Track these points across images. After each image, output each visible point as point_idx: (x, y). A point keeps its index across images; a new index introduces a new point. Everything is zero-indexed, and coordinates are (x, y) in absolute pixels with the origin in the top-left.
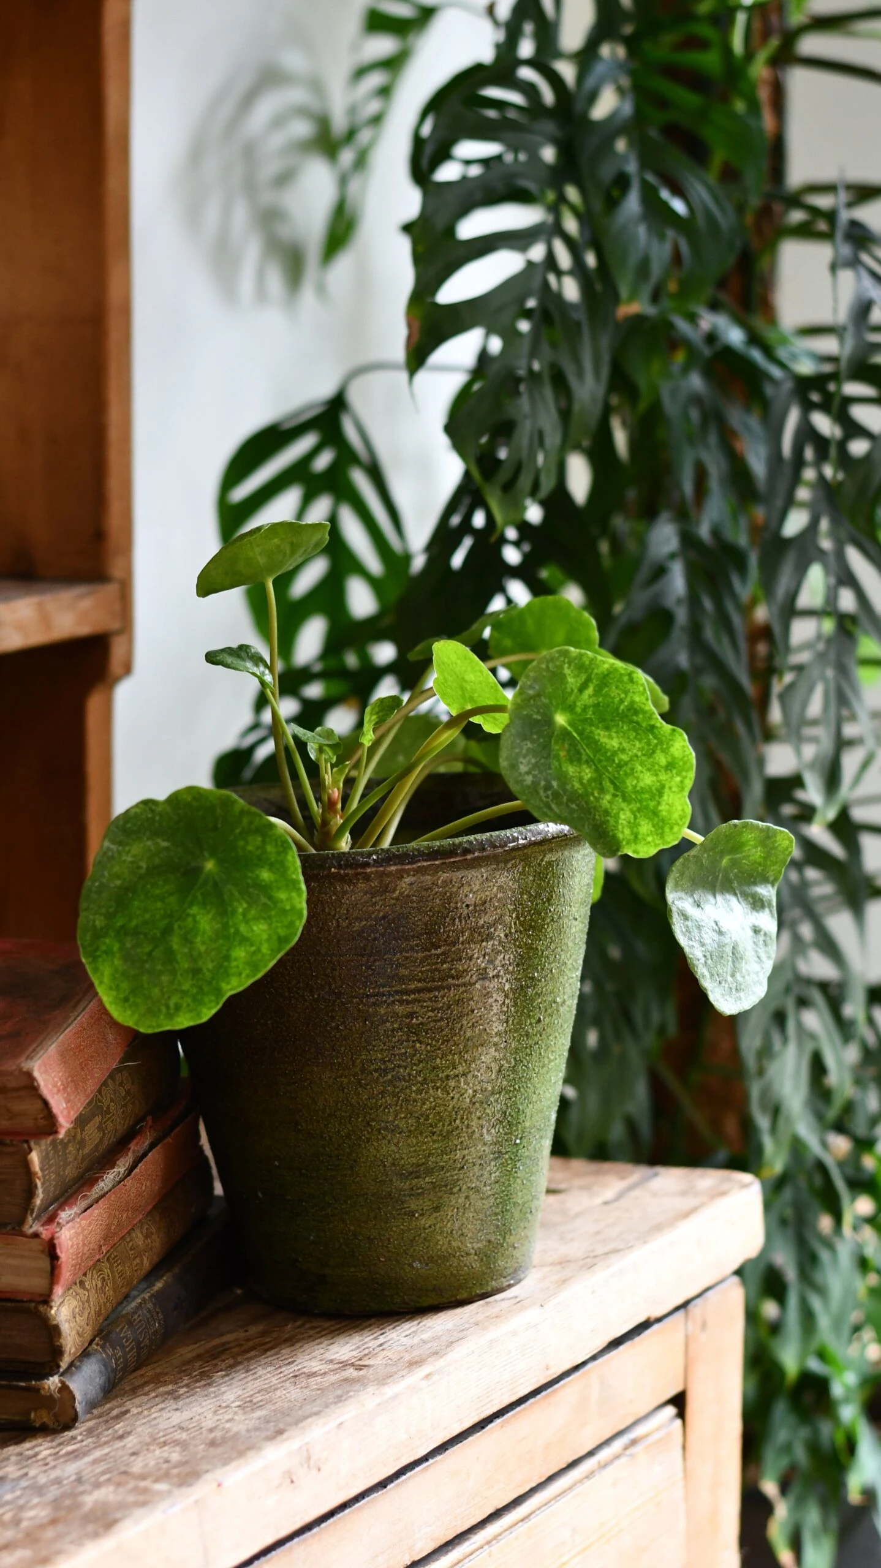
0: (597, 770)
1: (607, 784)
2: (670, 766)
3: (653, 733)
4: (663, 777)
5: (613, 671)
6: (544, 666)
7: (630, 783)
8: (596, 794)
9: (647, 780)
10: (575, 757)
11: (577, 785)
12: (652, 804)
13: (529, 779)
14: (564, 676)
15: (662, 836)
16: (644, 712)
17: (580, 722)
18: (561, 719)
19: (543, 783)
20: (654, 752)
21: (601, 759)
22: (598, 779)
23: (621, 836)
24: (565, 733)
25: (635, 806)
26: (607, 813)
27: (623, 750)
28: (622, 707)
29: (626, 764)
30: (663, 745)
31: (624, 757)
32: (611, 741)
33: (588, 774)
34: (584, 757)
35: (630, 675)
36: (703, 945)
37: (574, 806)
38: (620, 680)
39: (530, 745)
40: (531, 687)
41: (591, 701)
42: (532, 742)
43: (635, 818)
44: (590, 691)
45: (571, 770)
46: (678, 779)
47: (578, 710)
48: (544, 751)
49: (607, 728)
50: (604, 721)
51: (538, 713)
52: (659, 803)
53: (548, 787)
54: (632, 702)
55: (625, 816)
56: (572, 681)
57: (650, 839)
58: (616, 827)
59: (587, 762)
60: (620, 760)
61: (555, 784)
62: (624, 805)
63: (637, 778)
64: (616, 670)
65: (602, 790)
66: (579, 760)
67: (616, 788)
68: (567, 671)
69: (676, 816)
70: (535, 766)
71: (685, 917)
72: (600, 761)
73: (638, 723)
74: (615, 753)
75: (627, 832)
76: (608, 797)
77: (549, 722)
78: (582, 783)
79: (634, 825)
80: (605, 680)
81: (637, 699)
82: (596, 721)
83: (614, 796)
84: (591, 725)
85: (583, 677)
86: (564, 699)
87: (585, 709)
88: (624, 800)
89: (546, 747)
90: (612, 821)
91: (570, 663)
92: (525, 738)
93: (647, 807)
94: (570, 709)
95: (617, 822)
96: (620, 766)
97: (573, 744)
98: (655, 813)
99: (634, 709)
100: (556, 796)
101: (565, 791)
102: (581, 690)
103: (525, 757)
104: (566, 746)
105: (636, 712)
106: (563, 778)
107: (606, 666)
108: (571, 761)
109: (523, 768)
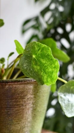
0: (40, 67)
1: (42, 70)
2: (55, 67)
3: (52, 60)
4: (53, 69)
5: (44, 47)
6: (30, 45)
7: (47, 70)
8: (40, 72)
9: (50, 70)
10: (36, 64)
11: (36, 70)
12: (51, 75)
13: (26, 68)
14: (35, 48)
15: (52, 81)
16: (50, 56)
17: (38, 57)
18: (34, 56)
19: (29, 69)
20: (52, 64)
22: (41, 69)
23: (44, 81)
24: (34, 59)
25: (47, 75)
26: (42, 76)
27: (46, 63)
28: (46, 55)
29: (46, 66)
30: (54, 63)
31: (46, 65)
32: (44, 61)
33: (38, 68)
34: (38, 64)
35: (48, 48)
36: (64, 103)
37: (35, 74)
38: (46, 49)
39: (27, 61)
40: (27, 49)
41: (40, 53)
42: (27, 60)
43: (47, 77)
44: (40, 51)
45: (35, 67)
46: (56, 70)
47: (38, 55)
48: (30, 63)
49: (43, 59)
50: (42, 57)
51: (29, 55)
52: (52, 75)
53: (30, 70)
54: (48, 54)
55: (45, 77)
56: (37, 49)
57: (50, 82)
58: (43, 79)
59: (39, 65)
60: (45, 65)
61: (31, 69)
62: (45, 75)
63: (48, 69)
64: (45, 47)
65: (41, 71)
66: (37, 65)
67: (44, 71)
68: (35, 46)
69: (55, 78)
70: (27, 65)
71: (61, 98)
72: (41, 65)
73: (49, 58)
74: (44, 64)
75: (46, 80)
76: (42, 73)
77: (31, 57)
78: (37, 69)
79: (47, 79)
80: (43, 49)
81: (49, 53)
82: (41, 57)
83: (44, 73)
84: (40, 58)
85: (39, 48)
86: (35, 52)
87: (39, 54)
88: (46, 74)
89: (31, 62)
91: (36, 45)
92: (26, 59)
93: (50, 75)
94: (36, 54)
95: (44, 78)
96: (45, 67)
97: (36, 61)
98: (51, 77)
99: (48, 55)
100: (31, 72)
101: (33, 71)
102: (38, 50)
103: (25, 63)
104: (34, 62)
105: (49, 56)
106: (33, 68)
107: (43, 46)
109: (24, 66)
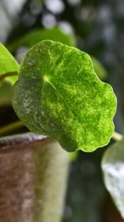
0: (65, 106)
1: (71, 113)
2: (103, 104)
3: (95, 87)
4: (100, 110)
5: (73, 53)
6: (37, 50)
7: (82, 112)
8: (65, 118)
9: (92, 111)
10: (54, 99)
11: (55, 114)
12: (94, 124)
13: (28, 111)
14: (48, 57)
15: (99, 141)
16: (90, 75)
17: (56, 80)
18: (46, 79)
19: (36, 113)
20: (95, 96)
21: (67, 100)
22: (66, 110)
23: (78, 140)
24: (49, 86)
25: (85, 125)
26: (70, 128)
27: (79, 95)
28: (78, 72)
29: (81, 103)
30: (100, 93)
31: (80, 99)
32: (73, 90)
33: (60, 107)
34: (59, 99)
35: (83, 55)
36: (119, 189)
37: (53, 125)
38: (78, 58)
39: (29, 92)
40: (30, 61)
41: (63, 69)
42: (31, 91)
43: (85, 131)
44: (62, 64)
45: (51, 105)
46: (108, 111)
47: (56, 74)
48: (37, 96)
49: (71, 84)
50: (69, 79)
51: (34, 75)
52: (98, 124)
53: (39, 115)
54: (84, 70)
55: (80, 130)
56: (53, 58)
57: (92, 142)
58: (75, 136)
59: (60, 101)
60: (78, 101)
61: (43, 113)
62: (79, 124)
63: (86, 110)
64: (76, 53)
65: (68, 116)
66: (56, 101)
67: (75, 115)
68: (50, 53)
69: (106, 130)
70: (32, 104)
71: (111, 176)
72: (67, 101)
73: (87, 81)
74: (75, 97)
75: (81, 138)
76: (71, 120)
77: (40, 80)
78: (57, 113)
79: (84, 135)
80: (69, 58)
81: (87, 68)
82: (65, 80)
83: (74, 119)
84: (62, 82)
85: (58, 57)
86: (48, 68)
87: (59, 73)
88: (79, 122)
89: (39, 93)
90: (73, 133)
91: (51, 49)
92: (27, 89)
93: (92, 126)
94: (51, 73)
95: (76, 133)
96: (77, 104)
97: (53, 92)
98: (96, 129)
99: (85, 74)
100: (43, 119)
101: (48, 116)
102: (57, 63)
103: (26, 99)
104: (49, 93)
105: (86, 75)
106: (46, 108)
107: (70, 51)
108: (52, 101)
109: (26, 105)
